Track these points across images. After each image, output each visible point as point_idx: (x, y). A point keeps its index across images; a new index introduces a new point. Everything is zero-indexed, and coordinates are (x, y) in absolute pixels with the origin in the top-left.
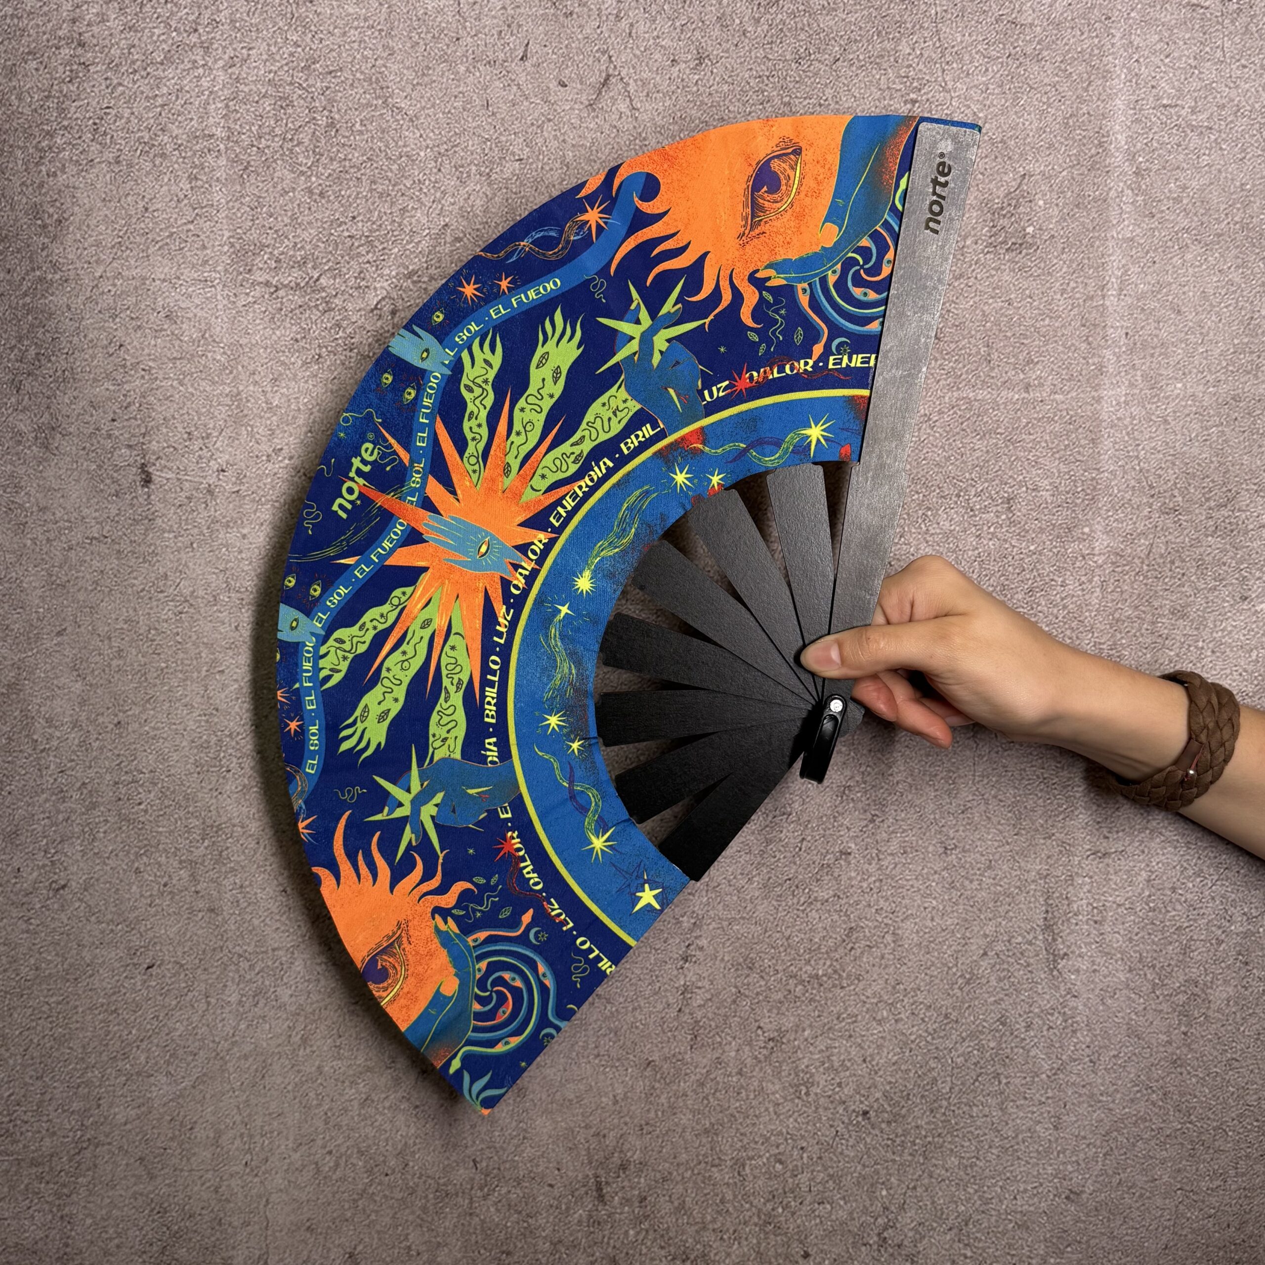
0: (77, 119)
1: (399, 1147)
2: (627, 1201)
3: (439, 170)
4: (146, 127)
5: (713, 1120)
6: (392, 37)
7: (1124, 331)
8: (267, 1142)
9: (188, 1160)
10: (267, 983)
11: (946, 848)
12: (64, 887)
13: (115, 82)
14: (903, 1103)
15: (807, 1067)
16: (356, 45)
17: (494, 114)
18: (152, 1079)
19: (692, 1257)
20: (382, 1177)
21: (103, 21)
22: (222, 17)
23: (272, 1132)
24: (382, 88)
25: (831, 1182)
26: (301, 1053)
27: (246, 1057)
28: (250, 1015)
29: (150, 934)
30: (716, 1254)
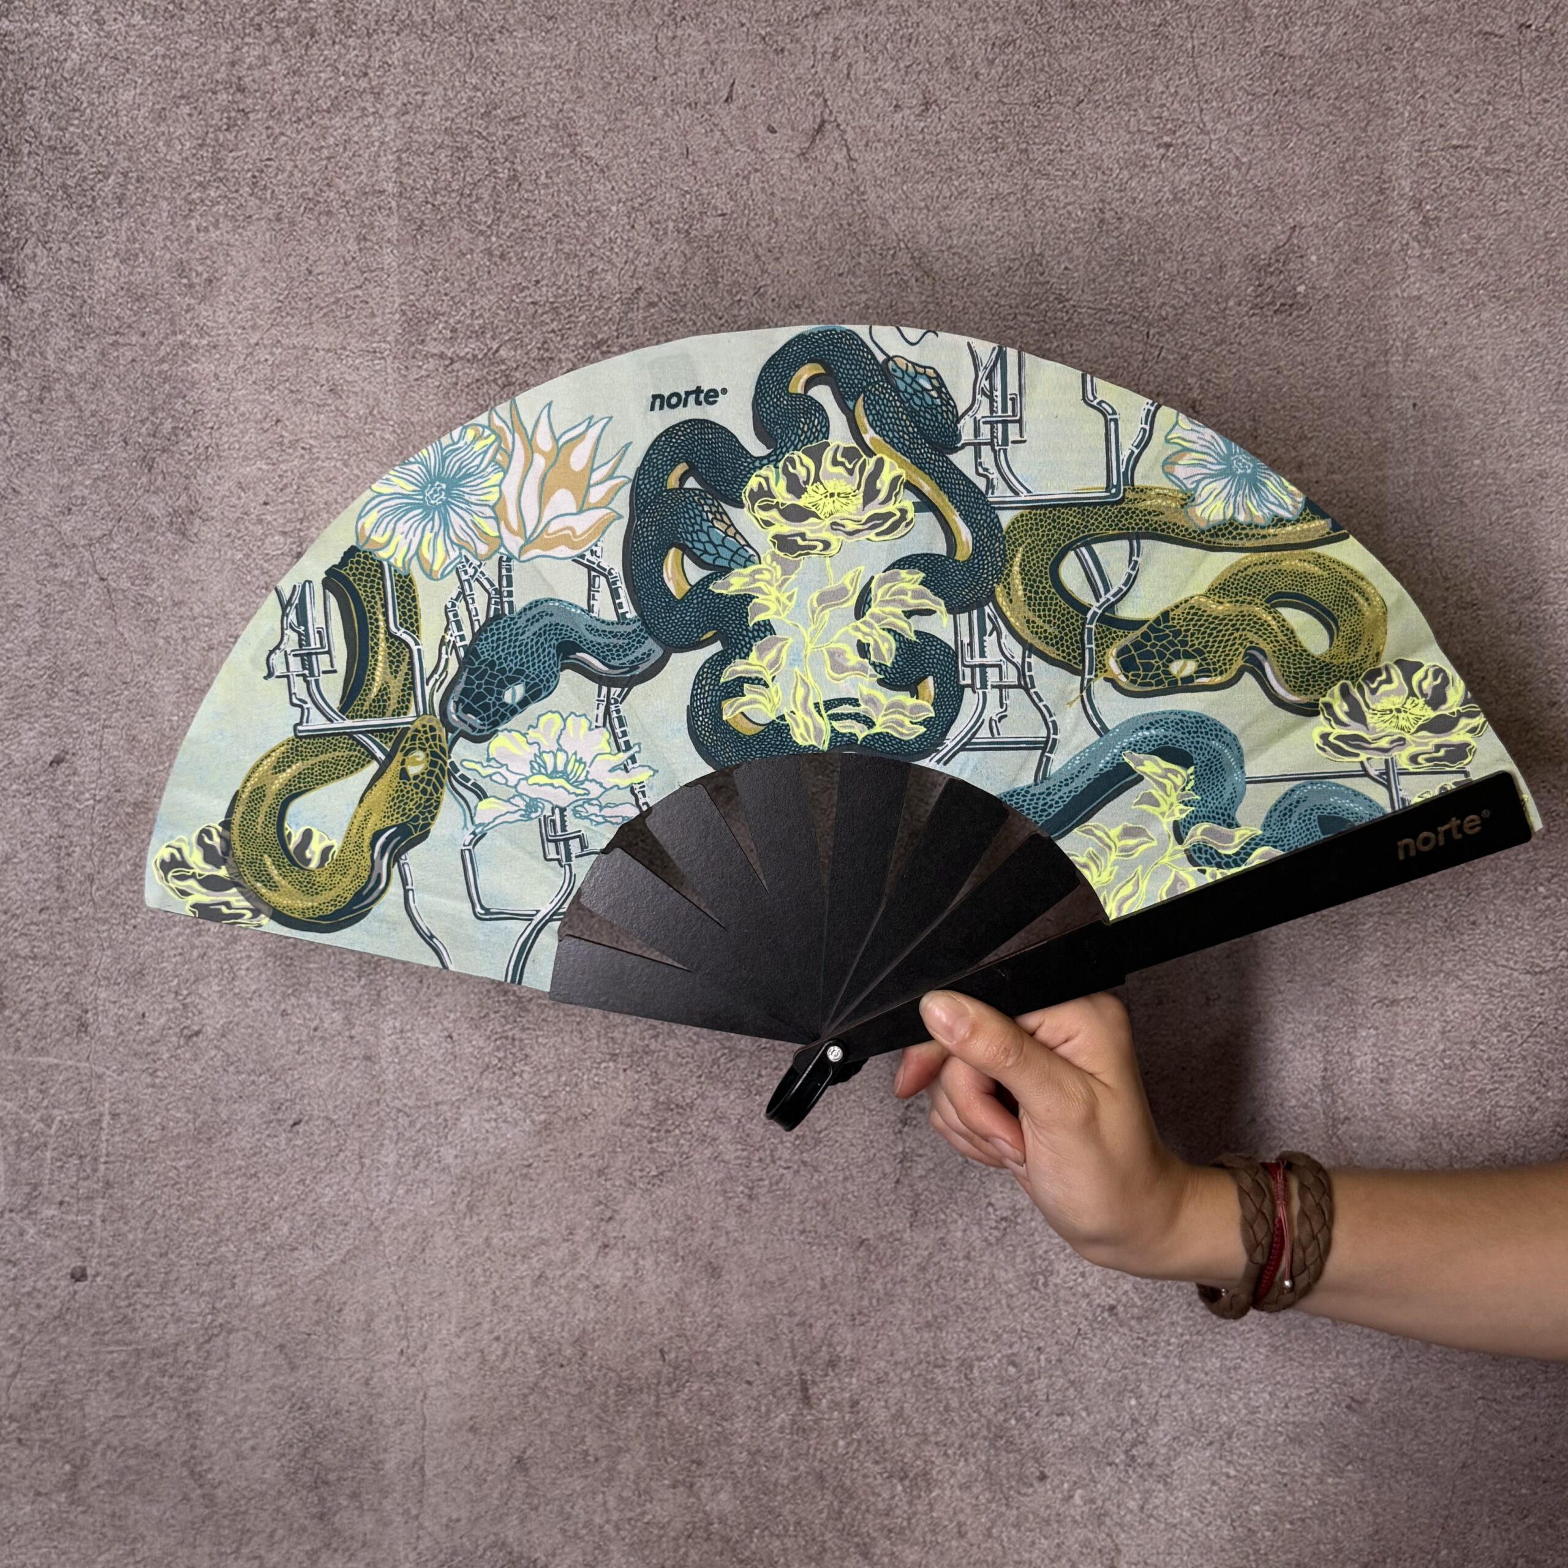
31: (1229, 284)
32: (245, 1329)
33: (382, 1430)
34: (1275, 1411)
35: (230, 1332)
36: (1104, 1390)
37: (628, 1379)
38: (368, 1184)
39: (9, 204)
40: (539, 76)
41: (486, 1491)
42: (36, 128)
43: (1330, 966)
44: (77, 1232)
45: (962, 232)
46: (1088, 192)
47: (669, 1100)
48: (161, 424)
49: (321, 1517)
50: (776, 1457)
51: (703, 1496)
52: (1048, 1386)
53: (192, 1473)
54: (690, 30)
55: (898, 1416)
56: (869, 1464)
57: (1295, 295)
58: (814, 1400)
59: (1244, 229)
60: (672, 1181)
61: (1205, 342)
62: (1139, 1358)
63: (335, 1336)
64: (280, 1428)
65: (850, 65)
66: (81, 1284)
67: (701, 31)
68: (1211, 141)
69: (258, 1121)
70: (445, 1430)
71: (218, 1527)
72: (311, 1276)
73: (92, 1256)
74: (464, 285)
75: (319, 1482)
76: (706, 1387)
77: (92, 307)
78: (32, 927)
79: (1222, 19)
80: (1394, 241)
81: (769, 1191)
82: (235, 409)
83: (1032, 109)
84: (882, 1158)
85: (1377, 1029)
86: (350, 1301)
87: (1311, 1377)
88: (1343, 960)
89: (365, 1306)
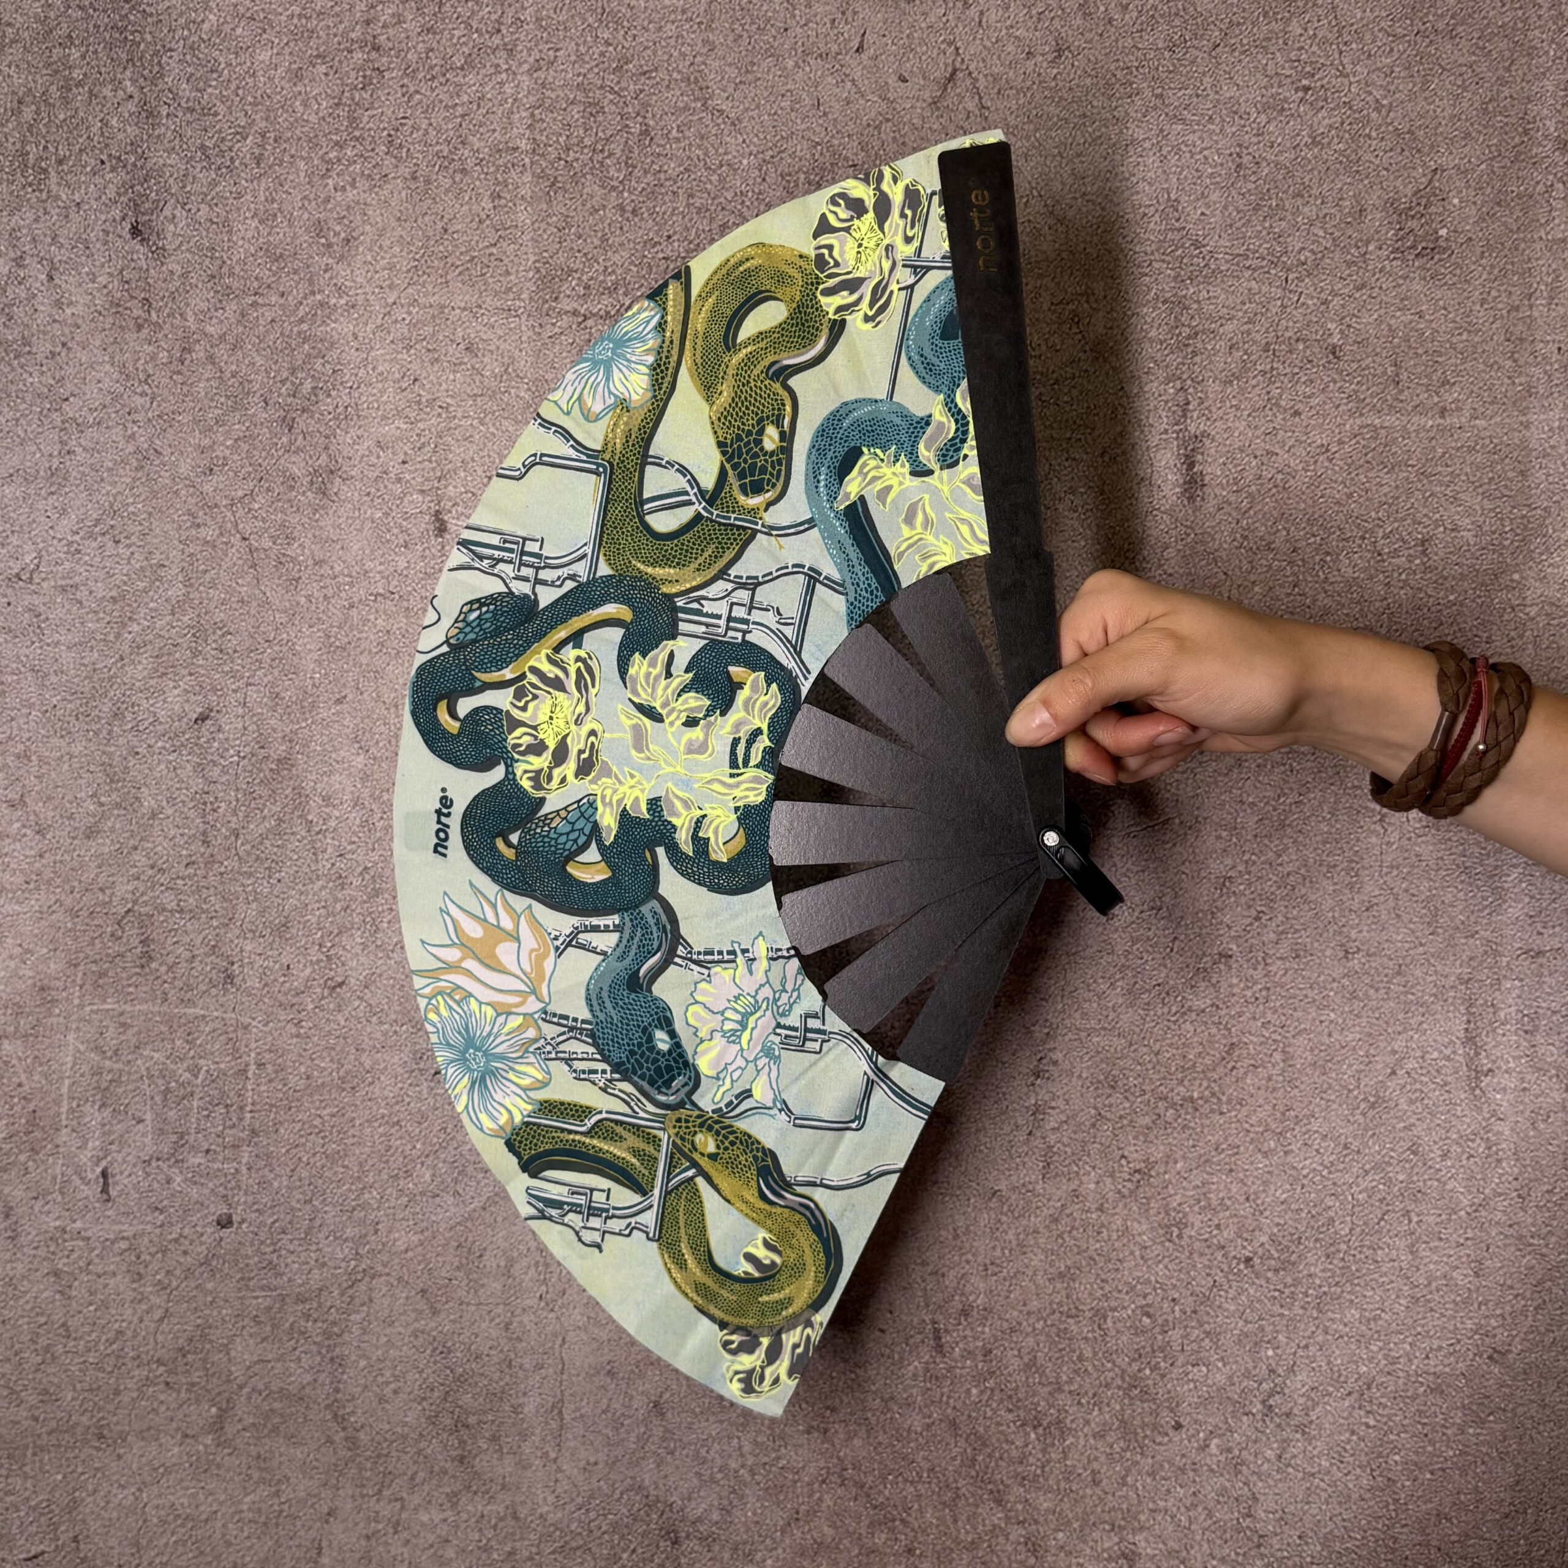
31: (1368, 228)
32: (388, 1274)
33: (521, 1374)
34: (1416, 1361)
35: (373, 1277)
36: (1240, 1341)
39: (149, 165)
40: (670, 29)
41: (624, 1435)
42: (174, 90)
43: (1472, 919)
44: (223, 1180)
45: (1096, 178)
46: (1225, 137)
48: (301, 384)
49: (461, 1459)
50: (909, 1405)
51: (836, 1441)
52: (1182, 1337)
53: (336, 1415)
55: (1031, 1365)
56: (1002, 1412)
57: (1437, 239)
58: (947, 1349)
59: (1384, 173)
61: (1345, 286)
62: (1276, 1309)
63: (476, 1281)
64: (423, 1371)
65: (982, 13)
66: (228, 1230)
68: (1351, 84)
69: (400, 1070)
70: (583, 1374)
71: (361, 1470)
72: (452, 1222)
73: (238, 1203)
74: (597, 242)
75: (460, 1425)
76: (840, 1334)
77: (231, 268)
78: (179, 881)
80: (1538, 183)
82: (374, 369)
83: (1167, 54)
84: (1015, 1110)
85: (1521, 980)
86: (490, 1247)
87: (1452, 1328)
88: (1487, 911)
89: (504, 1252)
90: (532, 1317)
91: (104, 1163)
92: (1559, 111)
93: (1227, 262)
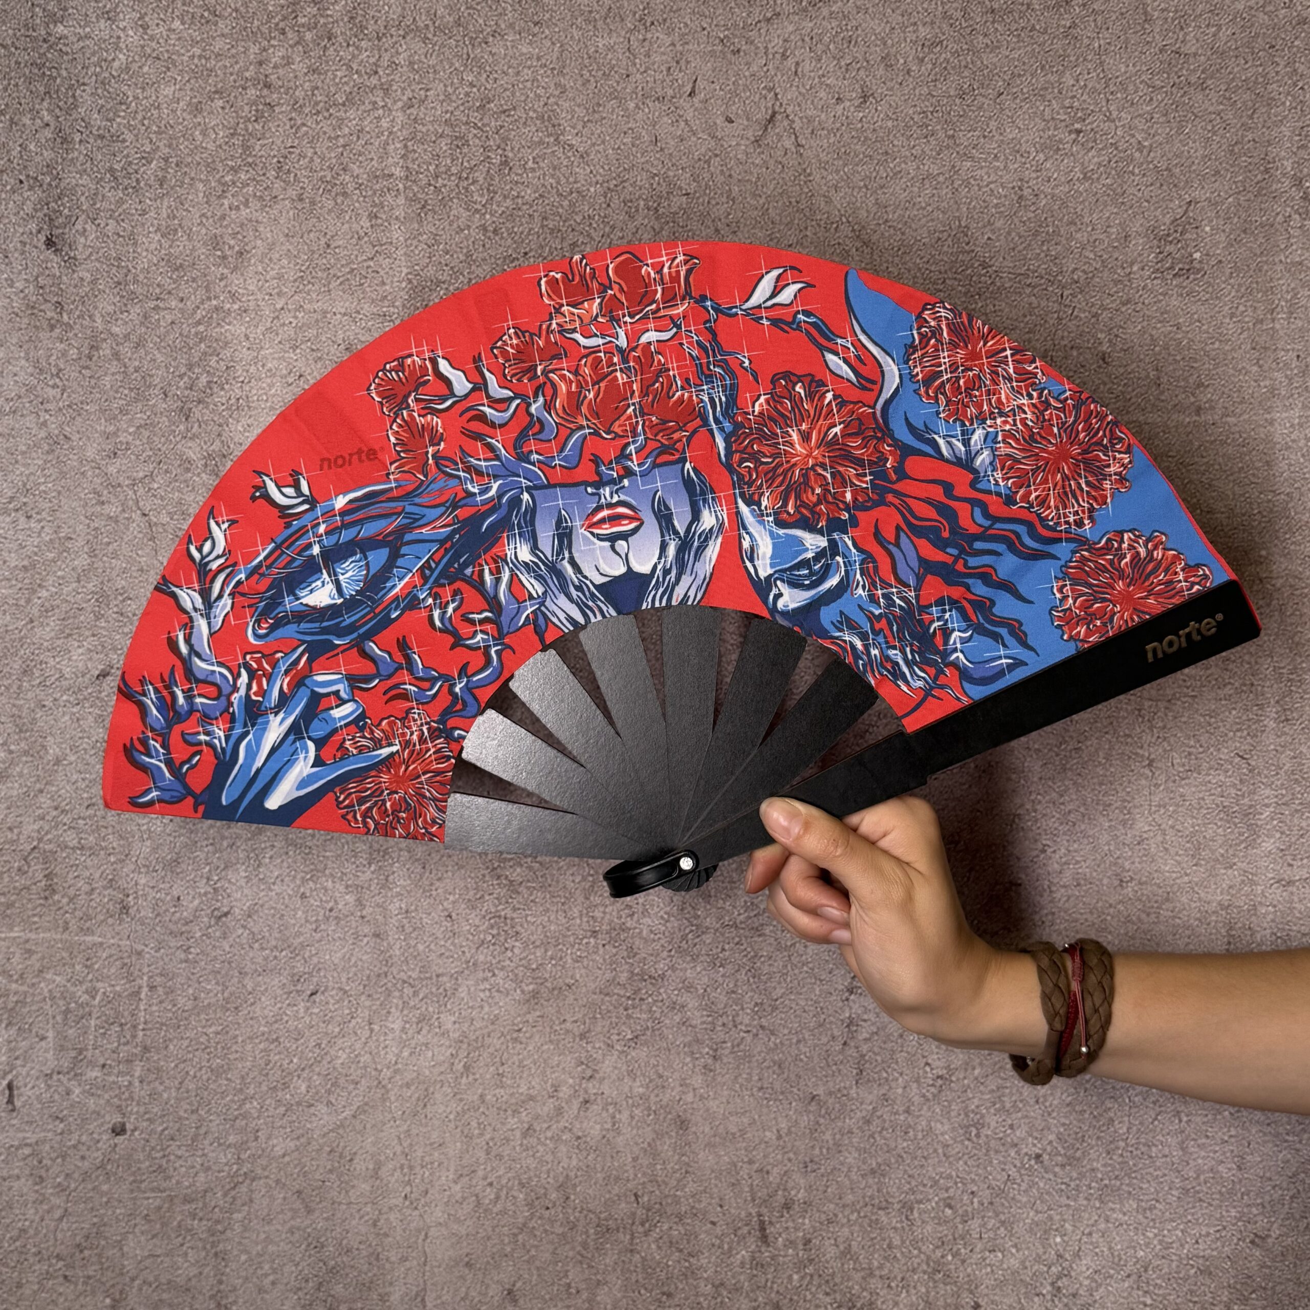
0: (261, 157)
1: (561, 1179)
2: (791, 1243)
3: (609, 205)
4: (329, 167)
5: (879, 1160)
6: (564, 75)
7: (1295, 354)
8: (427, 1173)
9: (347, 1192)
10: (431, 1009)
11: (1121, 881)
12: (226, 914)
13: (299, 122)
14: (1078, 1145)
15: (977, 1107)
16: (529, 84)
17: (662, 149)
18: (312, 1110)
19: (859, 1305)
20: (543, 1211)
21: (288, 64)
22: (401, 59)
23: (432, 1163)
24: (554, 126)
25: (1002, 1229)
26: (464, 1080)
27: (408, 1086)
28: (413, 1042)
29: (315, 960)
30: (883, 1303)
31: (1132, 251)
32: (267, 1177)
33: (388, 1266)
34: (1187, 1246)
35: (253, 1180)
36: (1031, 1229)
37: (606, 1220)
38: (377, 1047)
39: (62, 185)
40: (527, 74)
42: (87, 119)
43: (1231, 852)
44: (117, 1092)
45: (897, 208)
46: (1009, 172)
47: (643, 972)
48: (197, 378)
50: (737, 1290)
52: (980, 1226)
54: (658, 33)
55: (846, 1253)
56: (821, 1296)
57: (1192, 261)
58: (771, 1239)
59: (1146, 204)
60: (646, 1043)
61: (1112, 302)
62: (1064, 1200)
63: (347, 1183)
64: (298, 1264)
65: (797, 64)
66: (122, 1138)
67: (668, 34)
68: (1116, 128)
69: (279, 992)
70: (444, 1266)
72: (325, 1129)
73: (131, 1113)
74: (462, 257)
76: (675, 1227)
77: (135, 276)
78: (81, 822)
79: (1124, 22)
80: (1278, 214)
81: (732, 1053)
82: (263, 366)
83: (958, 101)
84: (831, 1023)
85: (1275, 906)
86: (360, 1152)
87: (1218, 1216)
88: (1243, 845)
89: (373, 1156)
90: (398, 1215)
91: (9, 1077)
92: (1295, 153)
93: (1010, 279)
